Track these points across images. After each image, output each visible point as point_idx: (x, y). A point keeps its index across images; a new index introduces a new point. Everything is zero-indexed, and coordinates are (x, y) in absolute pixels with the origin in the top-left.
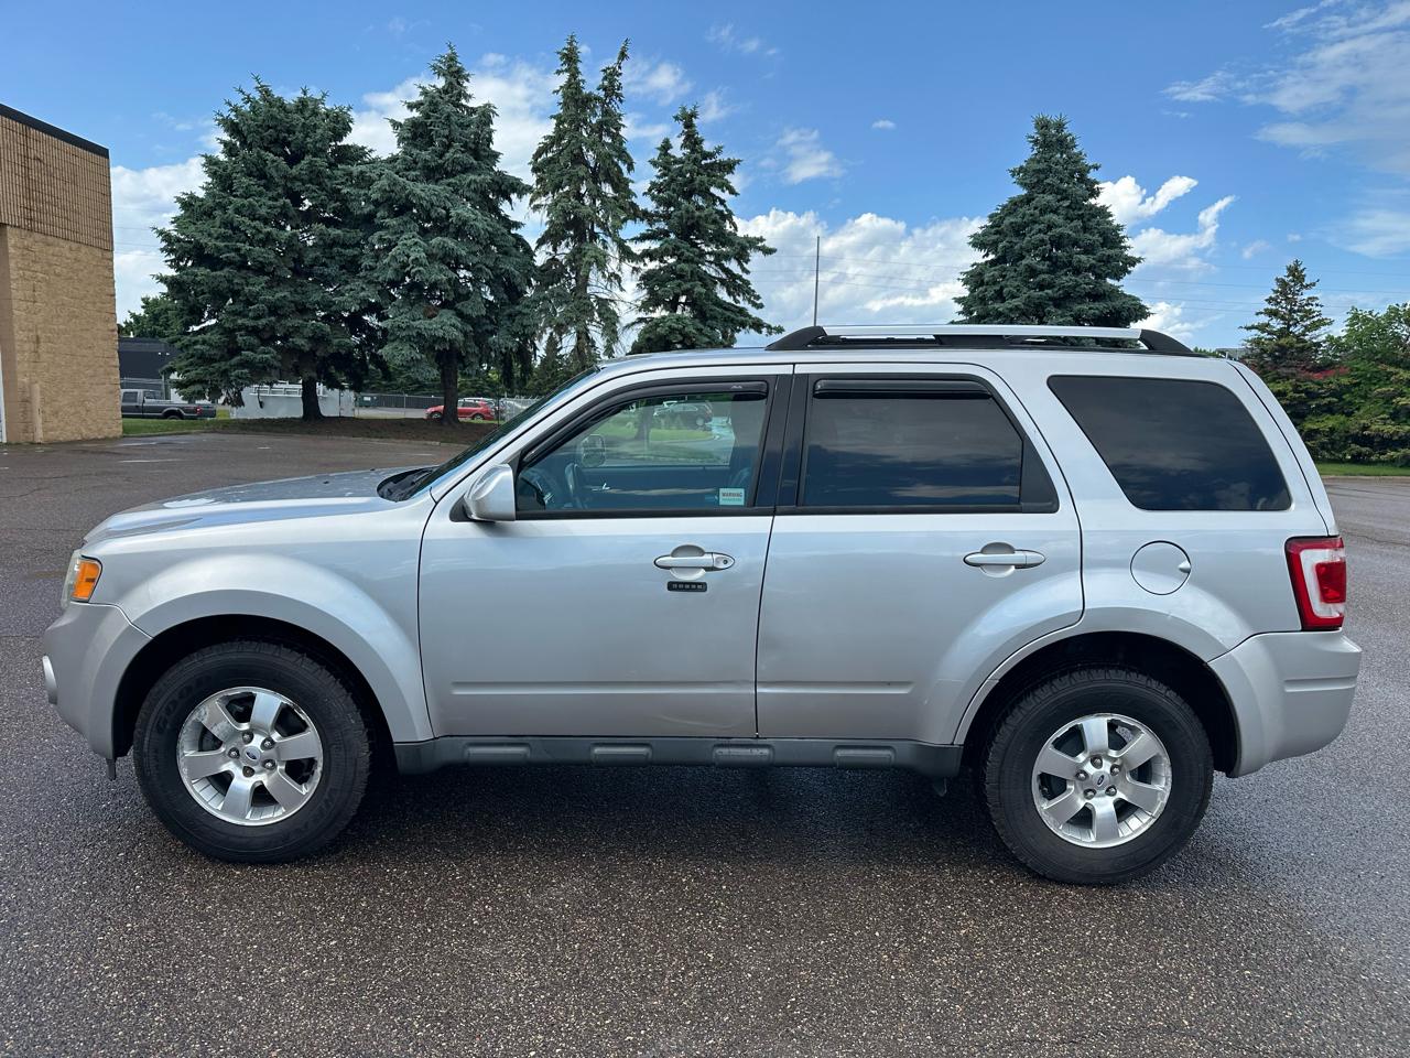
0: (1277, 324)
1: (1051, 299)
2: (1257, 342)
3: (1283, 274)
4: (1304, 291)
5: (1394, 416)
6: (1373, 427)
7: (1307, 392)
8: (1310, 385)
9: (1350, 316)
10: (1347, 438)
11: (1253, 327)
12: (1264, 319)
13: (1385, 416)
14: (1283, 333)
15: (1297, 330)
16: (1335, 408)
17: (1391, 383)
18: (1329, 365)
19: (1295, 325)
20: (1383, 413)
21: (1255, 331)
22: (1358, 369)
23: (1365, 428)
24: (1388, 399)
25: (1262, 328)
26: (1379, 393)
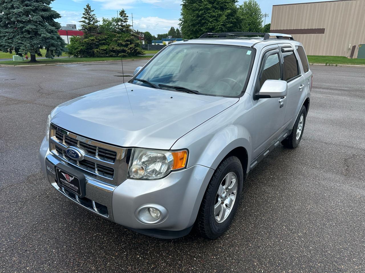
0: (87, 21)
1: (31, 10)
2: (83, 26)
3: (86, 7)
4: (91, 12)
5: (118, 45)
6: (115, 48)
7: (98, 39)
8: (99, 38)
9: (103, 20)
10: (110, 51)
11: (81, 22)
12: (83, 19)
13: (117, 45)
14: (89, 24)
15: (92, 23)
16: (105, 43)
17: (116, 37)
18: (101, 33)
19: (91, 21)
20: (116, 44)
21: (82, 23)
22: (108, 34)
23: (113, 48)
24: (116, 41)
25: (84, 22)
26: (114, 40)
